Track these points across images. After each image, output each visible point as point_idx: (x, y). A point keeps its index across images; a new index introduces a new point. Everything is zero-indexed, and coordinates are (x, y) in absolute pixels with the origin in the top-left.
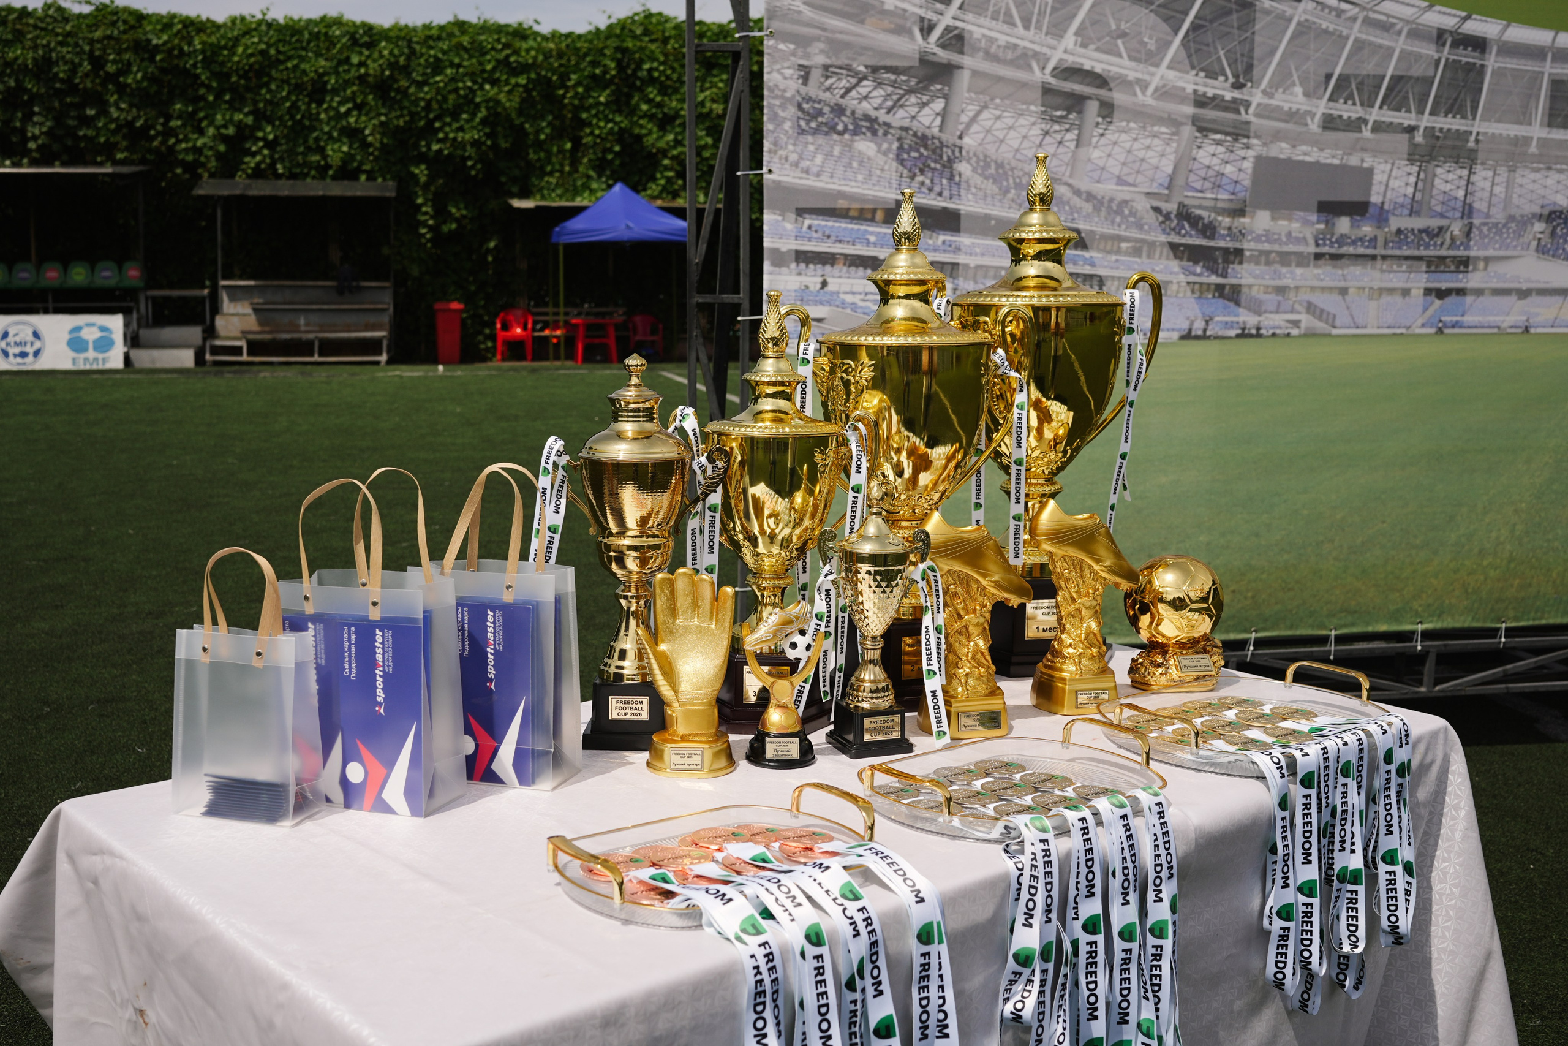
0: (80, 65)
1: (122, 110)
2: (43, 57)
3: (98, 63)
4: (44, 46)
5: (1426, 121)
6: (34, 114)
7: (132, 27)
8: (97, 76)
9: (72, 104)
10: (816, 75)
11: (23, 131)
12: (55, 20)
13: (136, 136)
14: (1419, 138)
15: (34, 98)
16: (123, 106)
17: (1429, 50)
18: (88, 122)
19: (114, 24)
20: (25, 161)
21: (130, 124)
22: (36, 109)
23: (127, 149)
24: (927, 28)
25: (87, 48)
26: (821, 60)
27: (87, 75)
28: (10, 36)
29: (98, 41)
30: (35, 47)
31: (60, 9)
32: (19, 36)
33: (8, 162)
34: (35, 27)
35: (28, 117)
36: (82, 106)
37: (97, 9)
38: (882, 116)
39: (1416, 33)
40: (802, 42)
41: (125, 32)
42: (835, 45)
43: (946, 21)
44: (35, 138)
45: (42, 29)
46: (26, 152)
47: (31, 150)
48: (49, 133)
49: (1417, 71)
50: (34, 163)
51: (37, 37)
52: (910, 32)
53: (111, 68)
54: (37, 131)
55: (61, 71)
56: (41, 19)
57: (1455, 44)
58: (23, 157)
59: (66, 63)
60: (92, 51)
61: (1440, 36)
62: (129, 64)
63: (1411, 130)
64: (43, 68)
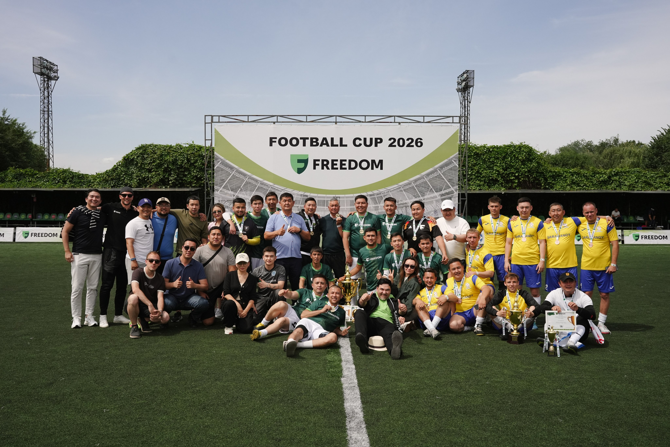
0: (184, 161)
1: (194, 172)
2: (175, 159)
3: (188, 160)
4: (175, 156)
5: (300, 206)
6: (171, 174)
7: (198, 150)
8: (188, 164)
9: (181, 171)
10: (220, 201)
11: (168, 178)
12: (179, 149)
13: (199, 179)
14: (299, 208)
15: (171, 170)
16: (195, 171)
17: (300, 197)
18: (185, 176)
19: (194, 149)
20: (168, 187)
21: (196, 176)
22: (172, 173)
23: (195, 183)
24: (234, 196)
25: (186, 156)
26: (221, 199)
27: (186, 163)
28: (166, 154)
29: (189, 154)
30: (173, 156)
31: (180, 146)
32: (169, 153)
33: (164, 187)
34: (173, 151)
35: (170, 175)
36: (184, 172)
37: (190, 146)
38: (229, 206)
39: (298, 195)
40: (219, 197)
41: (196, 152)
42: (223, 198)
43: (236, 195)
44: (171, 180)
45: (175, 151)
46: (169, 184)
47: (170, 184)
48: (175, 179)
49: (298, 200)
50: (171, 187)
51: (173, 154)
52: (232, 196)
53: (192, 162)
54: (172, 179)
55: (179, 162)
56: (175, 149)
57: (303, 196)
58: (168, 185)
59: (180, 160)
60: (187, 157)
61: (301, 195)
62: (197, 160)
63: (298, 207)
64: (174, 162)
